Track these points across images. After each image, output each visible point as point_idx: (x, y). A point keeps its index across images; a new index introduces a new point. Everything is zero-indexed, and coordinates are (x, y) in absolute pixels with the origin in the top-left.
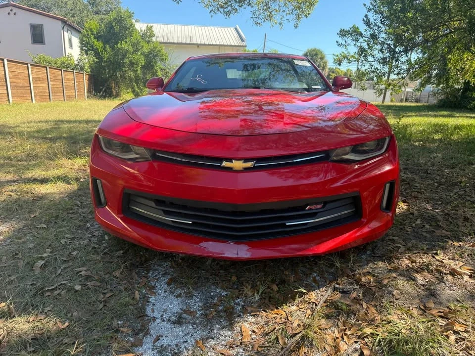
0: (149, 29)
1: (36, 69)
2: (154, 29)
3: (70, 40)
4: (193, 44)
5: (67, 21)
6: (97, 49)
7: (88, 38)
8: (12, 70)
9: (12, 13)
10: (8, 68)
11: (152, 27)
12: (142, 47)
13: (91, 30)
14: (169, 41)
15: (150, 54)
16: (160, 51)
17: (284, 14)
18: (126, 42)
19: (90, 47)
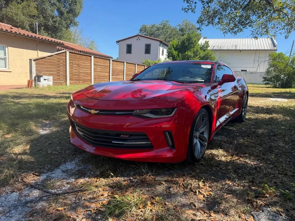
0: (207, 43)
1: (139, 66)
2: (209, 43)
3: (163, 51)
4: (237, 50)
5: (162, 41)
6: (174, 56)
7: (171, 50)
8: (128, 67)
9: (138, 39)
10: (126, 66)
11: (208, 41)
12: (200, 53)
13: (173, 45)
14: (221, 49)
15: (204, 58)
16: (210, 56)
17: (277, 30)
18: (191, 51)
19: (171, 54)
